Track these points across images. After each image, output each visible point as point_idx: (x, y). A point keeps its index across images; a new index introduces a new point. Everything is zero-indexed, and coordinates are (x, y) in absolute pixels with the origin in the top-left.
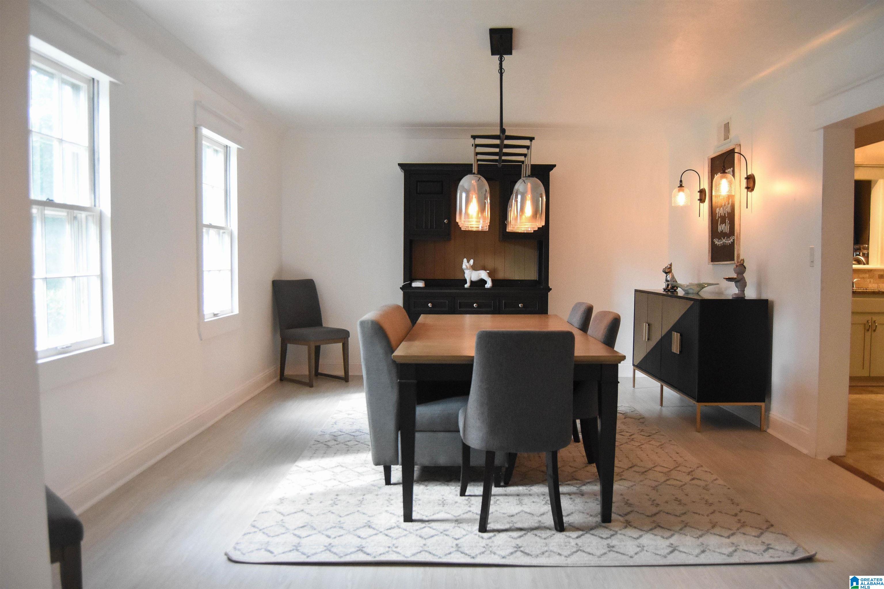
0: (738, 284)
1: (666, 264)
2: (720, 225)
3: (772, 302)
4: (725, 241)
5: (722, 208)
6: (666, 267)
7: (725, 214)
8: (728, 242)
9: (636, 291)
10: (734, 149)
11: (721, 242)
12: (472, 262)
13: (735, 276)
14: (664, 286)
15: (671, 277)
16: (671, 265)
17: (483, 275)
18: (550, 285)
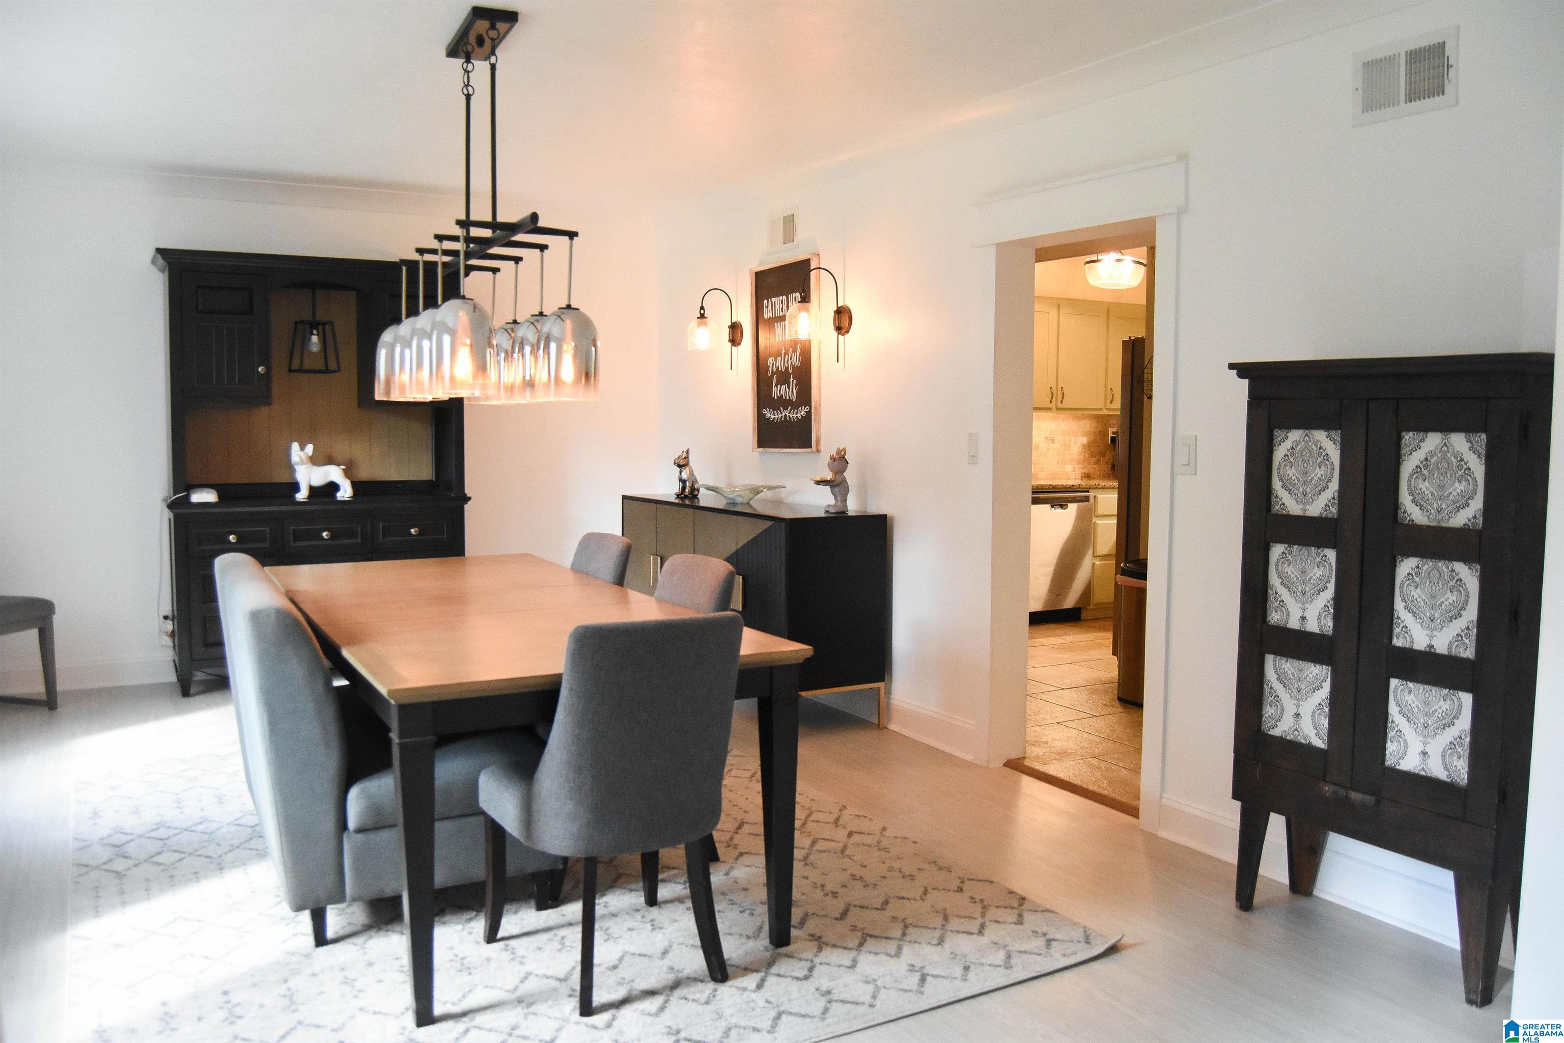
0: (837, 489)
1: (678, 453)
2: (776, 386)
3: (892, 519)
4: (787, 414)
5: (780, 358)
6: (679, 457)
7: (787, 368)
8: (794, 415)
9: (624, 498)
10: (807, 262)
11: (780, 416)
12: (310, 448)
13: (829, 476)
14: (676, 488)
15: (688, 472)
16: (688, 452)
17: (334, 474)
18: (468, 491)
